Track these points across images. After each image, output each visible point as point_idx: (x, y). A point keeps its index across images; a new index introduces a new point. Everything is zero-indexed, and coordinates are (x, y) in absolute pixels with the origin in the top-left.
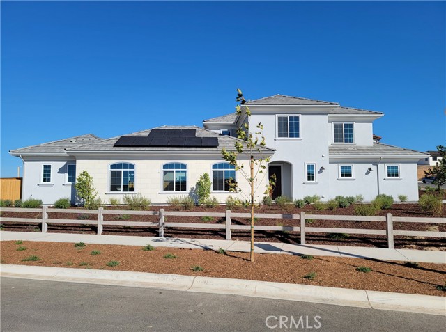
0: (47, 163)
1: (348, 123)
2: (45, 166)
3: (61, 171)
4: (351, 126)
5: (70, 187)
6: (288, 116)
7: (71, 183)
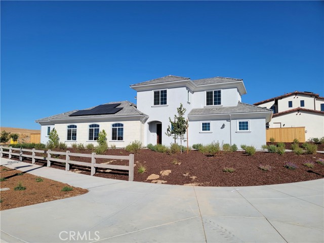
1: (217, 90)
4: (219, 92)
6: (160, 90)
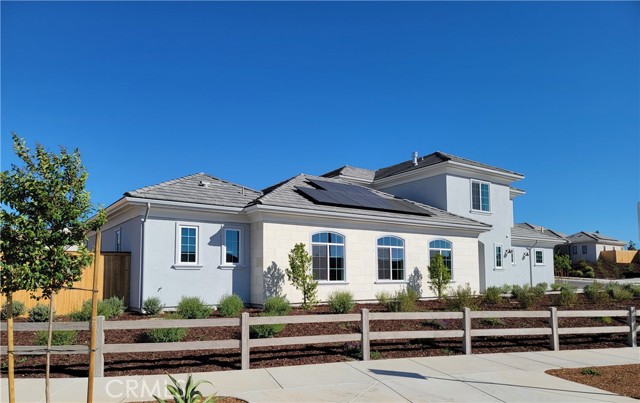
0: (189, 225)
2: (184, 231)
3: (215, 241)
5: (229, 274)
6: (480, 182)
7: (231, 264)
